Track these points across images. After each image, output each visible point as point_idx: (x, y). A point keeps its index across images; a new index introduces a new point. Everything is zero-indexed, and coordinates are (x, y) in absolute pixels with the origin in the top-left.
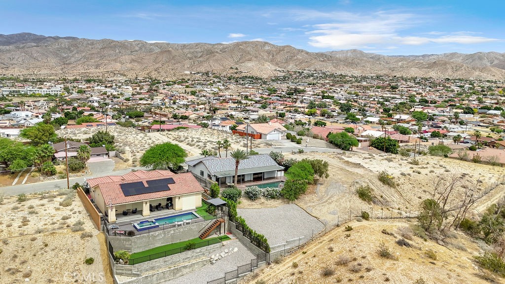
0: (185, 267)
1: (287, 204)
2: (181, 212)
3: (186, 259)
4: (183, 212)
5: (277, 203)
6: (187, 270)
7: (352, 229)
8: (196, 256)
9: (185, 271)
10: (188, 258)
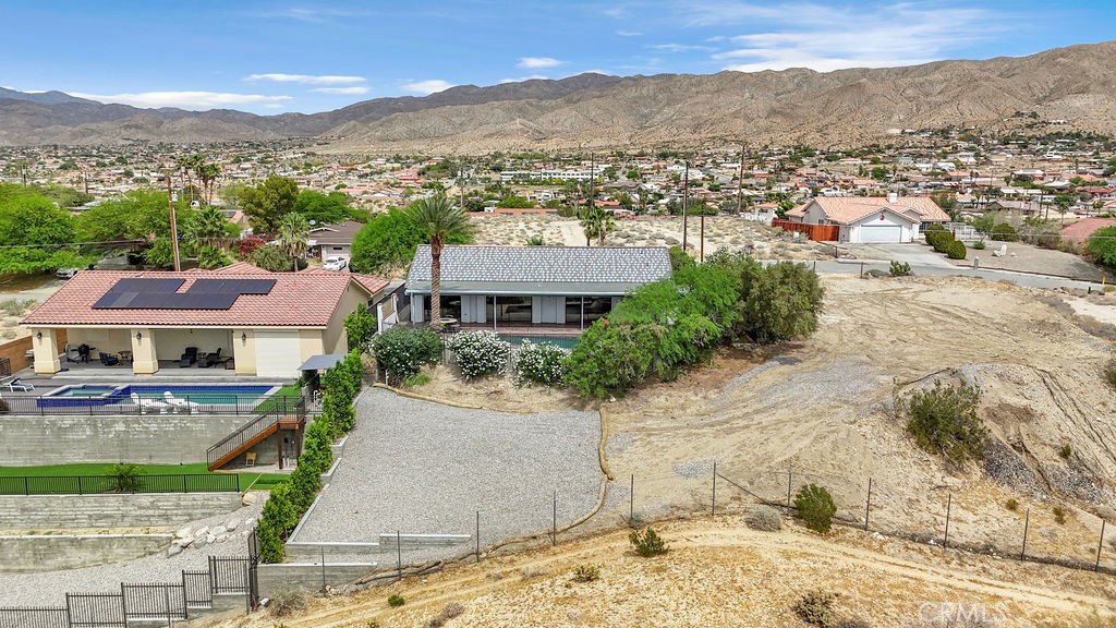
0: (78, 543)
1: (575, 408)
2: (248, 380)
3: (100, 517)
4: (254, 381)
5: (543, 402)
6: (86, 555)
7: (665, 552)
8: (138, 518)
9: (75, 556)
10: (107, 516)
